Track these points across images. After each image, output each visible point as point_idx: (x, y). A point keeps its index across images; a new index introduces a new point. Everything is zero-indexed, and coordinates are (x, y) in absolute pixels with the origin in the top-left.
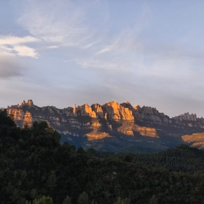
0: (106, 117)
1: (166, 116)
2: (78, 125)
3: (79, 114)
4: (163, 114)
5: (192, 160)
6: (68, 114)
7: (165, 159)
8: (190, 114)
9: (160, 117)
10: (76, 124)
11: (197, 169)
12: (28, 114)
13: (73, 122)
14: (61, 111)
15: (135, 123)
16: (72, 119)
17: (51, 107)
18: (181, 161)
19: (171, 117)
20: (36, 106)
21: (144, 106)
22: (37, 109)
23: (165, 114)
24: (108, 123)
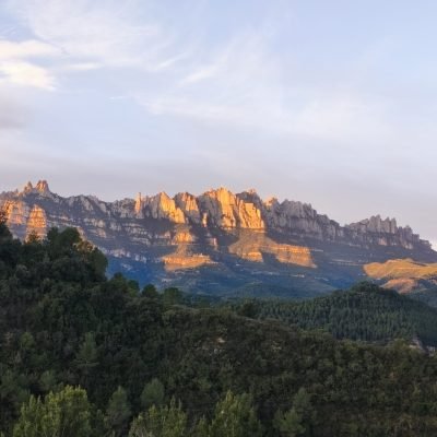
0: (205, 222)
1: (333, 223)
2: (144, 236)
3: (148, 214)
4: (325, 217)
5: (383, 316)
6: (124, 213)
7: (328, 312)
8: (383, 219)
9: (318, 222)
10: (140, 236)
11: (395, 334)
12: (39, 212)
13: (135, 231)
14: (109, 206)
15: (267, 235)
16: (133, 225)
17: (86, 198)
18: (362, 316)
19: (342, 225)
20: (55, 196)
21: (286, 201)
22: (57, 201)
23: (331, 218)
24: (209, 235)
